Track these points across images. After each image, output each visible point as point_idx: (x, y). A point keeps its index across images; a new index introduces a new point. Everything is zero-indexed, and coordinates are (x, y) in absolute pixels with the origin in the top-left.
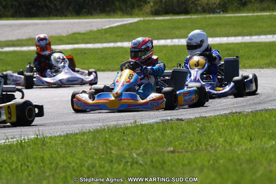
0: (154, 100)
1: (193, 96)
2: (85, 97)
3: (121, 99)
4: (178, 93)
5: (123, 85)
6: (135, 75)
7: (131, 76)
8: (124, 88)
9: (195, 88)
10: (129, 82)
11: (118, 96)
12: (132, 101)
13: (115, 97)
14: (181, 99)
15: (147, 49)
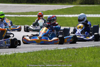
0: (54, 40)
1: (71, 39)
2: (28, 38)
3: (41, 39)
4: (65, 38)
5: (43, 34)
6: (48, 30)
7: (46, 30)
8: (43, 35)
9: (72, 36)
10: (45, 32)
11: (41, 38)
12: (46, 40)
13: (39, 38)
14: (66, 40)
15: (54, 20)
